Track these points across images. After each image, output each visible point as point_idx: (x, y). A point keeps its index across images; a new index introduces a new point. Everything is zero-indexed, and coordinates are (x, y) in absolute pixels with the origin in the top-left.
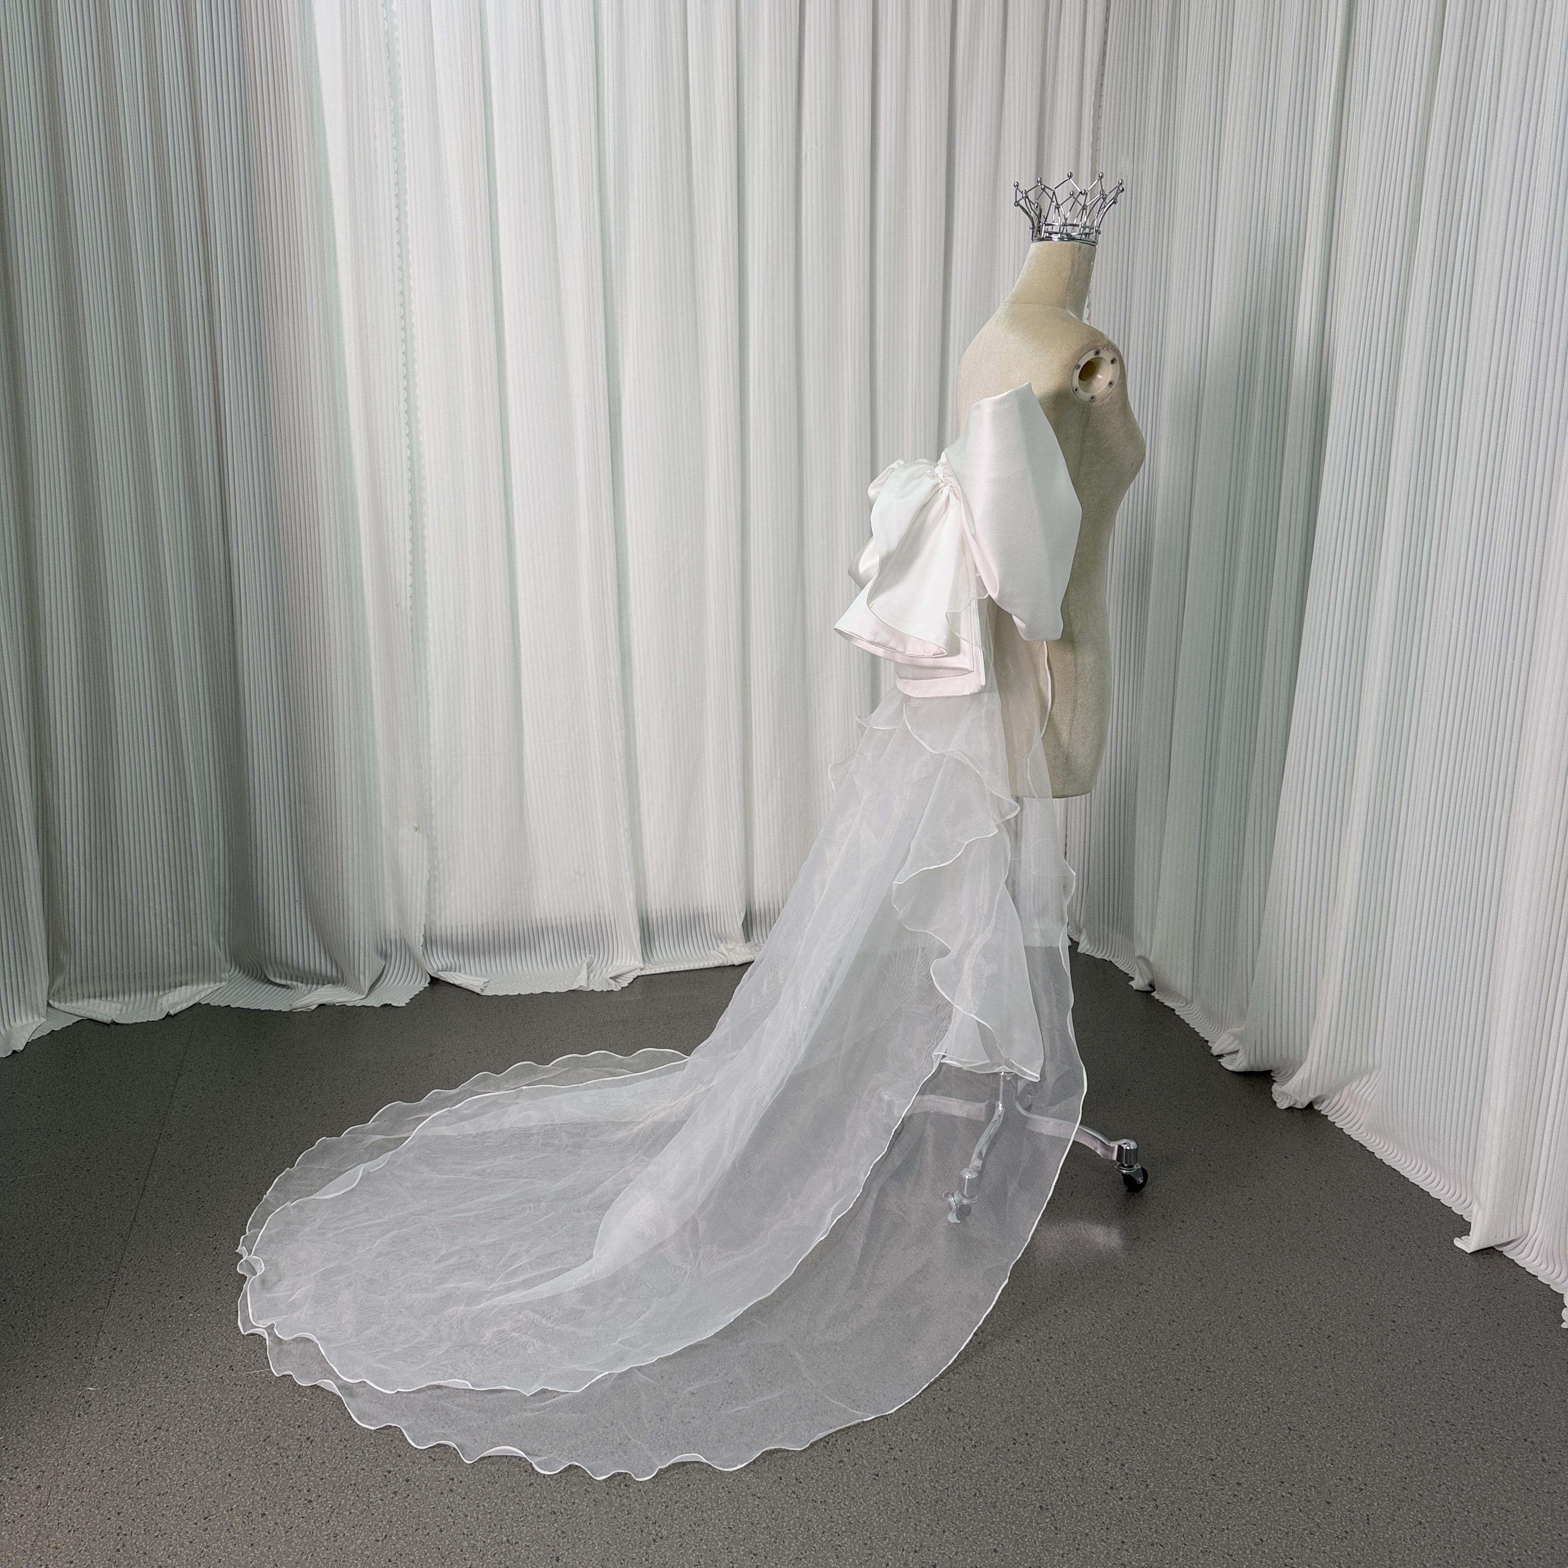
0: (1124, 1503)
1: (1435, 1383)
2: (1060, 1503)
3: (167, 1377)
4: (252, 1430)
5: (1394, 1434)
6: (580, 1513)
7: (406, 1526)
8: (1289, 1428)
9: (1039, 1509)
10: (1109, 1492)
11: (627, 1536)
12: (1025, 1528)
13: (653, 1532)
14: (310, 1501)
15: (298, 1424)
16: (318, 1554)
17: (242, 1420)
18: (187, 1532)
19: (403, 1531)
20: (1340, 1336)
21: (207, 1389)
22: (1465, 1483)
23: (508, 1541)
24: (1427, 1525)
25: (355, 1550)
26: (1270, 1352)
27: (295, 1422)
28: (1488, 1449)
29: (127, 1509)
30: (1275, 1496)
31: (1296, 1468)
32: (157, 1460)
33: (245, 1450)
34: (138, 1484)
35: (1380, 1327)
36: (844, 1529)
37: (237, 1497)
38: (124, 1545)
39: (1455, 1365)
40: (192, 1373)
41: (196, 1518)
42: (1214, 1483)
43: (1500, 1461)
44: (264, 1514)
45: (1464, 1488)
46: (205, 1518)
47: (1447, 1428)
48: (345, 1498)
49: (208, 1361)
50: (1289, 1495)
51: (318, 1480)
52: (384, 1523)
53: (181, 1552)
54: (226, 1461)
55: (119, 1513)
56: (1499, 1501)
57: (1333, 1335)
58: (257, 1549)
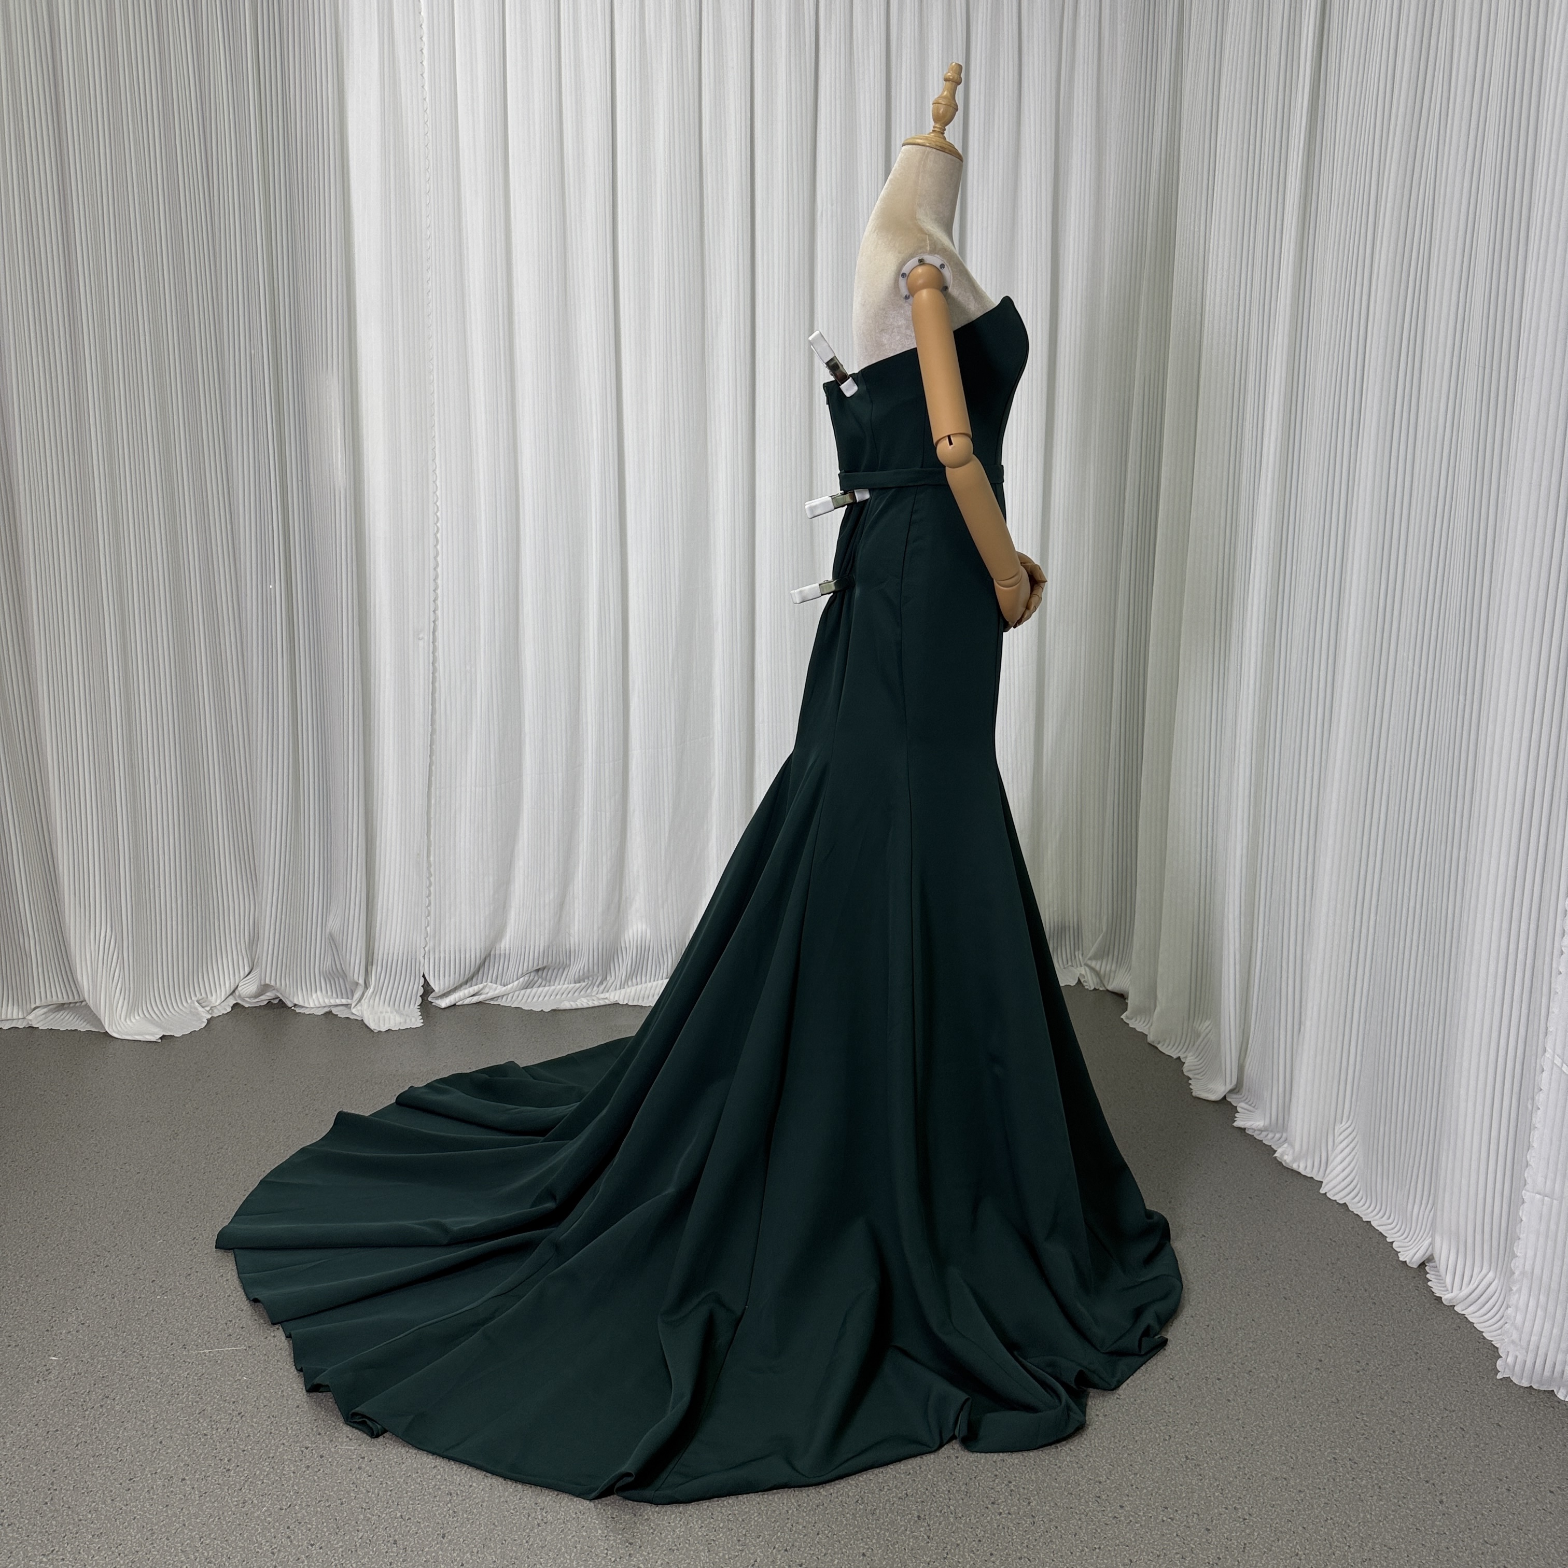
0: (1002, 1518)
1: (1347, 1422)
2: (938, 1514)
3: (124, 1352)
4: (190, 1403)
5: (1293, 1468)
6: (474, 1496)
7: (310, 1497)
8: (1187, 1457)
9: (916, 1519)
10: (990, 1506)
11: (514, 1519)
12: (898, 1536)
13: (539, 1517)
14: (229, 1470)
15: (233, 1400)
16: (225, 1517)
17: (183, 1394)
18: (111, 1491)
19: (308, 1501)
20: (1261, 1372)
21: (158, 1364)
22: (1354, 1519)
23: (401, 1516)
24: (1303, 1557)
25: (259, 1516)
26: (1185, 1383)
27: (230, 1398)
28: (1385, 1488)
29: (62, 1468)
30: (1156, 1519)
31: (1184, 1495)
32: (99, 1425)
33: (180, 1420)
34: (77, 1446)
35: (1305, 1366)
36: (721, 1525)
37: (163, 1462)
38: (52, 1499)
39: (1372, 1406)
40: (148, 1349)
41: (122, 1479)
42: (1097, 1504)
43: (1396, 1501)
44: (184, 1479)
45: (1351, 1524)
46: (131, 1479)
47: (1348, 1466)
48: (260, 1469)
49: (165, 1339)
50: (1169, 1520)
51: (240, 1451)
52: (291, 1493)
53: (102, 1508)
54: (160, 1430)
55: (54, 1471)
56: (1384, 1538)
57: (1254, 1370)
58: (171, 1509)
